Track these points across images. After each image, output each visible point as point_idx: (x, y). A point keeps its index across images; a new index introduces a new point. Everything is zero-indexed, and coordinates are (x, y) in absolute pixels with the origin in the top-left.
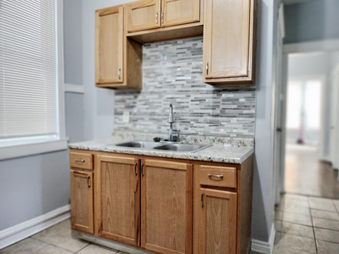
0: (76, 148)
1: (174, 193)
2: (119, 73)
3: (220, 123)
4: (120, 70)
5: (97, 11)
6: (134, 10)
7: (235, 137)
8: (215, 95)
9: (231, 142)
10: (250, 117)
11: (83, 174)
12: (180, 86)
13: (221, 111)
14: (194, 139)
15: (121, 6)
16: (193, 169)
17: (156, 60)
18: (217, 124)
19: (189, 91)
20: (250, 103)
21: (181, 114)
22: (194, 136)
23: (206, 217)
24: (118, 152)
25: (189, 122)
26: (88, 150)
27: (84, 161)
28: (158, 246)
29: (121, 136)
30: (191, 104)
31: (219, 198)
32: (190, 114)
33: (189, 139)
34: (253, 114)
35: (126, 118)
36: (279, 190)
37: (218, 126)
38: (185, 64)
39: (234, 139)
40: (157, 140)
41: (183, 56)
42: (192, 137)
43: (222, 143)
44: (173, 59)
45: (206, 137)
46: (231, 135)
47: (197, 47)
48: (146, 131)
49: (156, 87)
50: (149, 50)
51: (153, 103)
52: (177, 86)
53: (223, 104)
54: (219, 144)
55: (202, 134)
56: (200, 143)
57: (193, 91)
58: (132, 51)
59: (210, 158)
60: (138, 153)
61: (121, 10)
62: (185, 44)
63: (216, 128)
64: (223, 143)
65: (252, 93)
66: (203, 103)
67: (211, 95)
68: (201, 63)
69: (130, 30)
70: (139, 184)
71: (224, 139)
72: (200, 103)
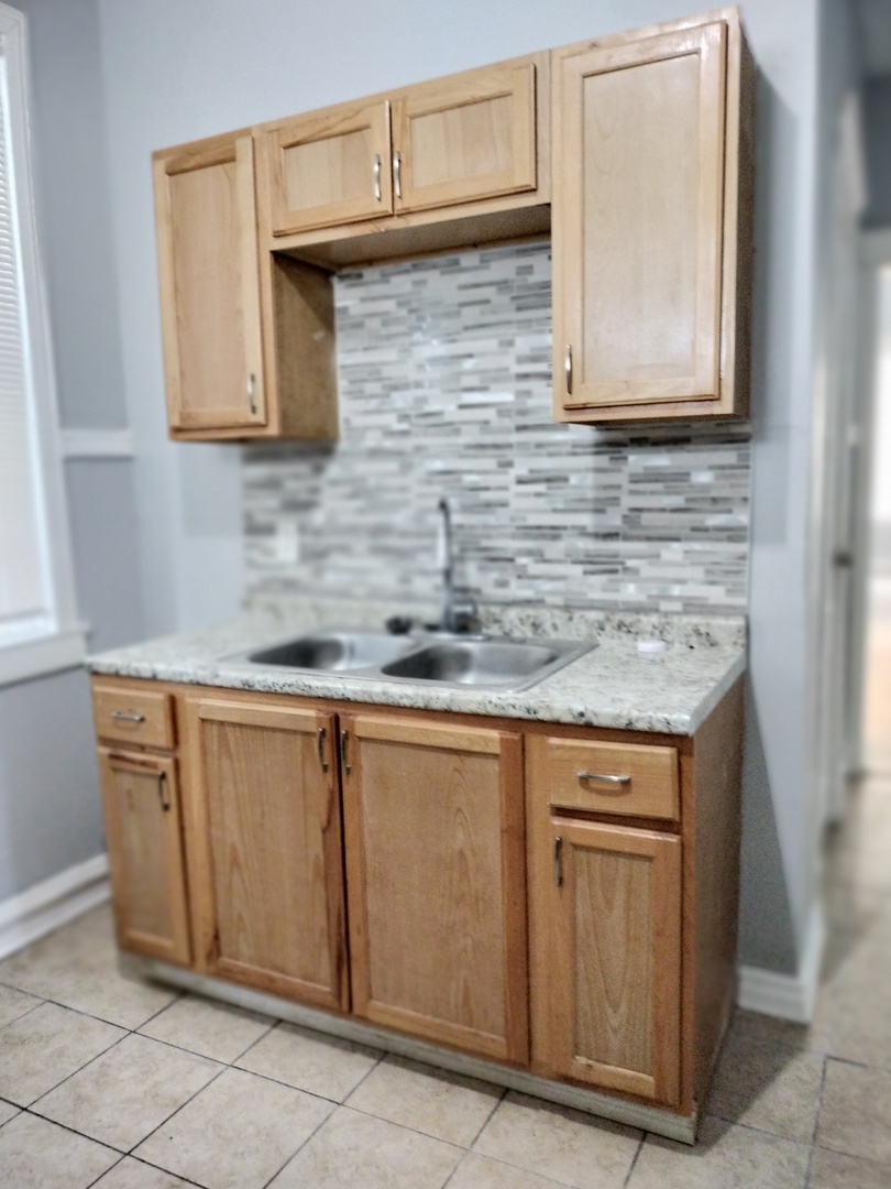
0: (113, 670)
1: (460, 835)
2: (250, 389)
3: (622, 563)
4: (253, 378)
5: (156, 156)
6: (293, 150)
7: (677, 613)
8: (604, 461)
9: (665, 633)
10: (730, 539)
11: (143, 764)
12: (476, 428)
13: (625, 517)
14: (531, 620)
15: (245, 132)
16: (523, 750)
17: (385, 331)
18: (610, 567)
19: (509, 446)
20: (732, 486)
21: (479, 532)
22: (531, 612)
23: (573, 919)
24: (258, 687)
25: (511, 560)
26: (154, 679)
27: (142, 720)
28: (411, 1013)
29: (275, 611)
30: (519, 495)
31: (617, 854)
32: (513, 530)
33: (511, 622)
34: (743, 528)
35: (285, 546)
36: (842, 767)
37: (615, 571)
38: (492, 344)
39: (675, 620)
40: (399, 627)
41: (483, 313)
42: (523, 616)
43: (631, 636)
44: (446, 324)
45: (571, 612)
46: (664, 606)
47: (532, 279)
48: (359, 591)
49: (389, 433)
50: (359, 292)
51: (380, 489)
52: (464, 428)
53: (632, 493)
54: (620, 638)
55: (559, 601)
56: (553, 636)
57: (523, 445)
58: (296, 302)
59: (582, 715)
60: (329, 694)
61: (243, 148)
62: (487, 268)
63: (611, 581)
64: (637, 633)
65: (738, 449)
66: (559, 488)
67: (589, 461)
68: (549, 339)
69: (282, 227)
70: (337, 801)
71: (639, 621)
72: (549, 488)
